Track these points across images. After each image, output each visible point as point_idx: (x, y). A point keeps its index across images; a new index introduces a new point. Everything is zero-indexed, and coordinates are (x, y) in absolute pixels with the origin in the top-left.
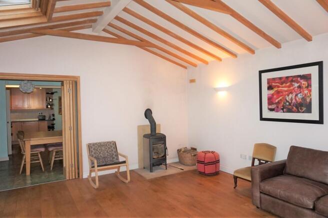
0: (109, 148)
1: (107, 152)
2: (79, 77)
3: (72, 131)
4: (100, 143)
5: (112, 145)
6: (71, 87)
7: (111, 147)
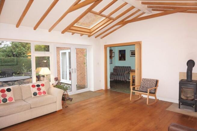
0: (152, 83)
1: (150, 85)
2: (141, 41)
3: (138, 71)
4: (148, 79)
5: (154, 81)
6: (138, 48)
7: (153, 82)
